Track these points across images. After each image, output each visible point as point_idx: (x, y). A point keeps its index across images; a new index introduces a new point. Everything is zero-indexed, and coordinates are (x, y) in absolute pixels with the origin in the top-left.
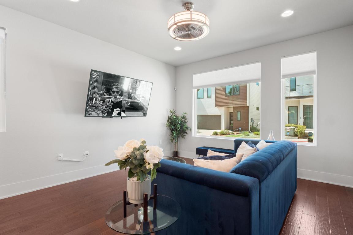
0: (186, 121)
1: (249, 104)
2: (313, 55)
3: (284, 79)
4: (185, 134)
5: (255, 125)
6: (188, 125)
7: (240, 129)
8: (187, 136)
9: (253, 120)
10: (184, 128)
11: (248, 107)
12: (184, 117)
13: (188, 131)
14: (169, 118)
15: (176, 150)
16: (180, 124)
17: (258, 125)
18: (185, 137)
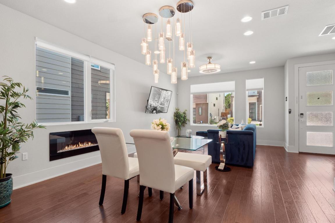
0: (186, 115)
1: (209, 101)
2: (262, 80)
3: (248, 92)
4: (185, 124)
5: (212, 118)
6: (187, 118)
7: (201, 122)
8: (186, 126)
9: (211, 115)
10: (185, 120)
11: (208, 103)
12: (184, 113)
13: (187, 122)
14: (175, 113)
15: (179, 135)
16: (183, 117)
17: (215, 119)
18: (185, 126)
